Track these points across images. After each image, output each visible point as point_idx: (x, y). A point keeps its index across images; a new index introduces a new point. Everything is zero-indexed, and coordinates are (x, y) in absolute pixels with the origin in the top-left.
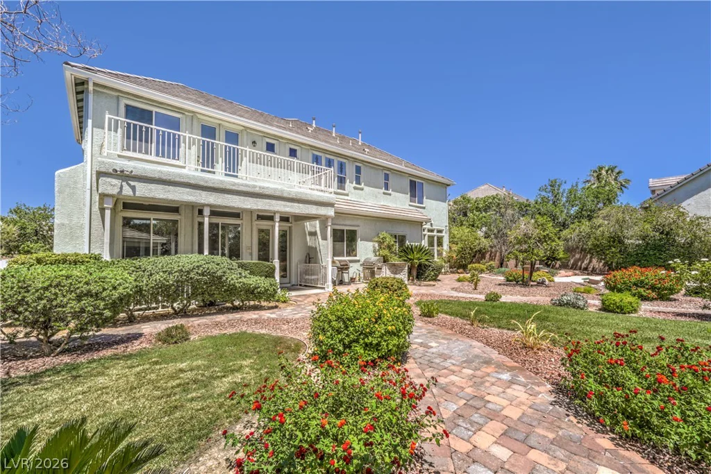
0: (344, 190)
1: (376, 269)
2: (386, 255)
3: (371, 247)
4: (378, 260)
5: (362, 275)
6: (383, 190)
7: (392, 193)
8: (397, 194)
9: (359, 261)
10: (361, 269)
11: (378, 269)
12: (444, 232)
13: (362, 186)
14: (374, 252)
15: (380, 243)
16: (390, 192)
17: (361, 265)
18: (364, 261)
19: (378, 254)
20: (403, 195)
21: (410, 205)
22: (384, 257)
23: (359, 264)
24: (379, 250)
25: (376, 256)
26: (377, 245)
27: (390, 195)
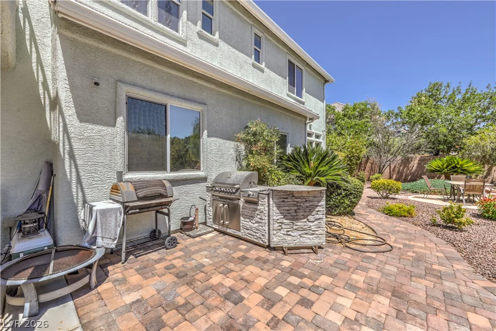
0: (177, 31)
1: (241, 203)
2: (263, 167)
3: (232, 152)
4: (247, 179)
5: (211, 211)
6: (252, 60)
7: (266, 69)
8: (272, 74)
9: (204, 179)
10: (208, 197)
11: (247, 202)
12: (321, 138)
13: (216, 37)
14: (238, 160)
15: (249, 143)
16: (263, 66)
17: (209, 189)
18: (216, 182)
19: (244, 163)
20: (280, 78)
21: (288, 95)
22: (258, 170)
23: (203, 186)
24: (247, 157)
25: (241, 168)
26: (242, 147)
27: (262, 71)
